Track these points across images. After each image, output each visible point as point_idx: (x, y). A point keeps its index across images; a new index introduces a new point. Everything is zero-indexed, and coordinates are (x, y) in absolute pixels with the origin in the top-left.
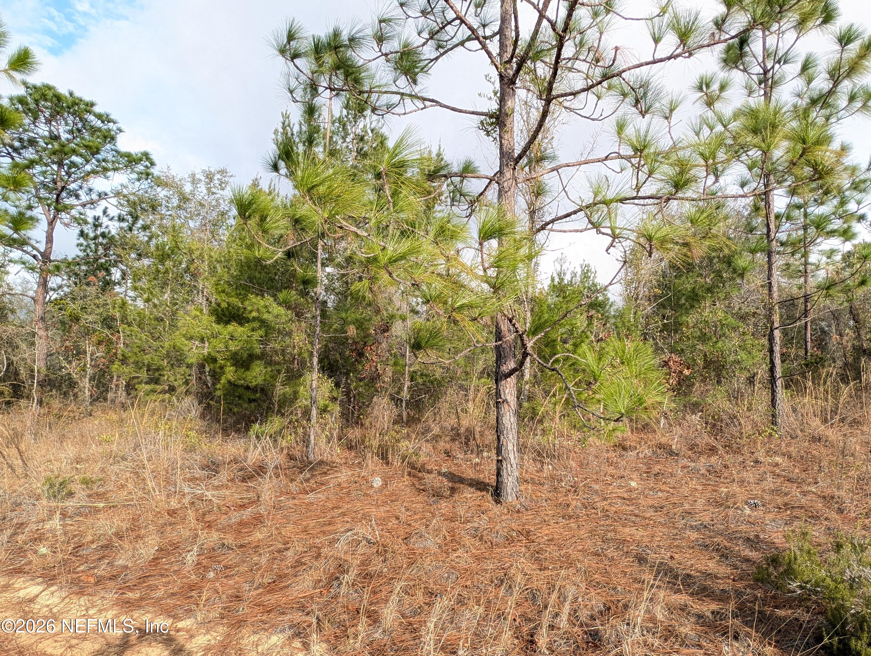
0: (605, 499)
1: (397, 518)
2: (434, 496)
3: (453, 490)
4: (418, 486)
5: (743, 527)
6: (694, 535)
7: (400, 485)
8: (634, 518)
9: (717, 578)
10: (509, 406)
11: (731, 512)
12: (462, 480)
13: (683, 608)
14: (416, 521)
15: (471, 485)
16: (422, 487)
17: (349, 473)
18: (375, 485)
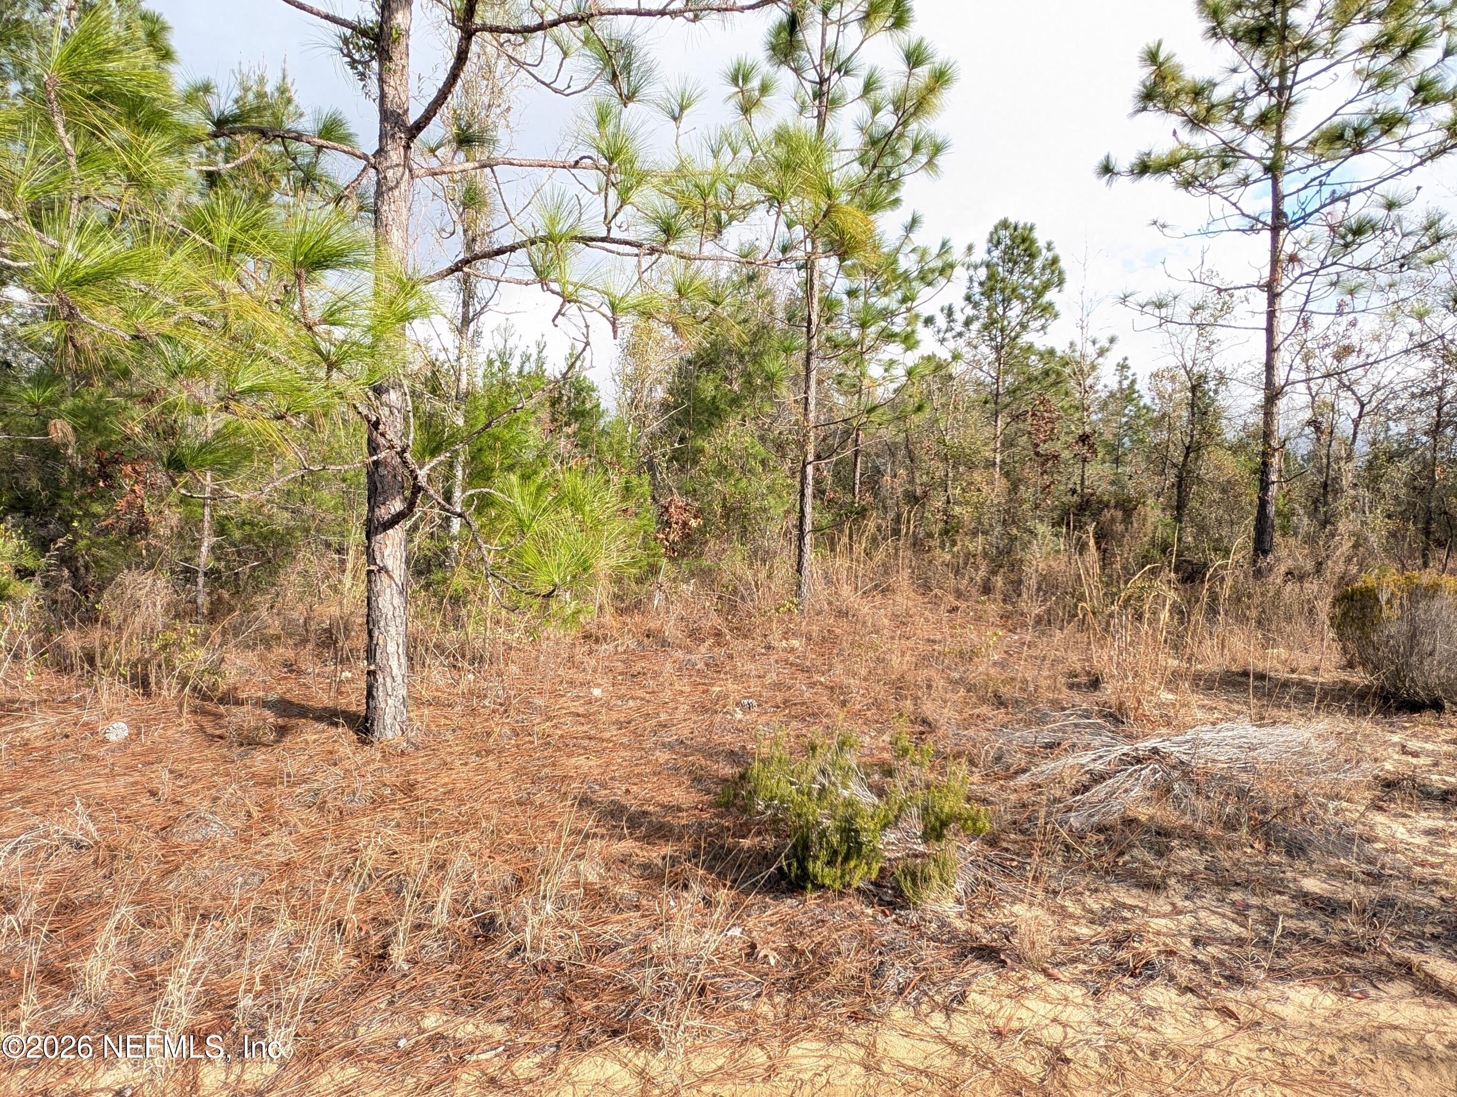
0: (550, 719)
1: (153, 793)
2: (241, 745)
3: (282, 731)
4: (209, 731)
5: (728, 738)
6: (663, 756)
7: (169, 733)
8: (586, 742)
9: (680, 810)
10: (391, 577)
11: (718, 718)
12: (304, 712)
13: (624, 860)
14: (195, 794)
15: (319, 719)
16: (218, 732)
17: (53, 720)
18: (112, 737)
